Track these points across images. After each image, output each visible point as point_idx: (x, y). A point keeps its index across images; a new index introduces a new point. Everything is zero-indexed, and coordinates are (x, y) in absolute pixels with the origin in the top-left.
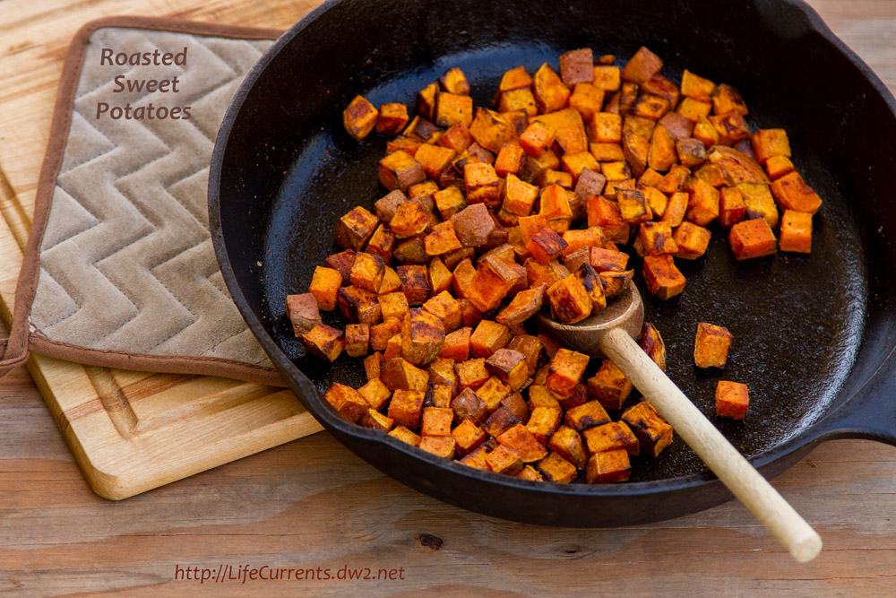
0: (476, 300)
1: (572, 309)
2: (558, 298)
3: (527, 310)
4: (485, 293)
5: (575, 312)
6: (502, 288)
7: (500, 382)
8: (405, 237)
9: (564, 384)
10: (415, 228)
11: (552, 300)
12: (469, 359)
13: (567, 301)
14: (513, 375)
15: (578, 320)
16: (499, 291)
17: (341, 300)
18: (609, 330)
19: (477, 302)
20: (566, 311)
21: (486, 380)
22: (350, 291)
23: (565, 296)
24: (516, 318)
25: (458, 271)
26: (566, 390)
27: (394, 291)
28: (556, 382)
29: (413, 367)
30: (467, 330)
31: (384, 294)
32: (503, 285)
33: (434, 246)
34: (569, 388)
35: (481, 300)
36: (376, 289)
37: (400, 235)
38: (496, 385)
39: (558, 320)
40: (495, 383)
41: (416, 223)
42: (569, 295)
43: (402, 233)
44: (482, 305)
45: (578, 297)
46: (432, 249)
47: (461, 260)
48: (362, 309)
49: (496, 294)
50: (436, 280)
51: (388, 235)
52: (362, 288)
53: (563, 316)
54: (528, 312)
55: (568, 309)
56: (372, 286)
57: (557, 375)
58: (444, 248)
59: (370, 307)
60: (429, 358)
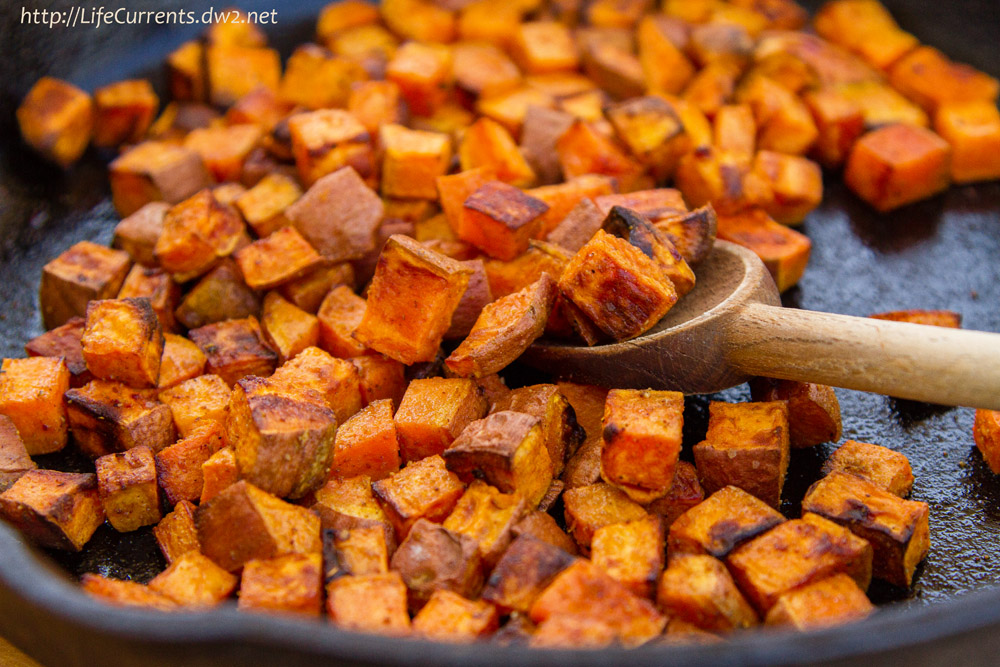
0: (385, 341)
1: (635, 299)
2: (594, 286)
3: (518, 332)
4: (402, 321)
5: (644, 302)
6: (441, 296)
7: (494, 490)
8: (194, 274)
9: (649, 457)
10: (213, 243)
11: (579, 297)
12: (403, 466)
13: (616, 286)
14: (522, 463)
15: (654, 319)
16: (434, 305)
17: (76, 417)
18: (737, 310)
19: (391, 346)
20: (620, 309)
21: (459, 495)
22: (90, 393)
23: (610, 275)
24: (494, 355)
25: (329, 309)
26: (657, 471)
27: (193, 376)
28: (630, 458)
29: (276, 502)
30: (383, 406)
31: (171, 386)
32: (442, 288)
33: (265, 264)
34: (664, 463)
35: (398, 337)
36: (150, 375)
37: (182, 272)
38: (486, 499)
39: (604, 338)
40: (483, 494)
41: (212, 235)
42: (617, 267)
43: (186, 264)
44: (403, 350)
45: (636, 269)
46: (260, 275)
47: (328, 290)
48: (128, 420)
49: (430, 315)
50: (282, 336)
51: (155, 280)
52: (119, 380)
53: (617, 323)
54: (519, 338)
55: (625, 302)
56: (139, 367)
57: (629, 438)
58: (284, 268)
59: (145, 413)
60: (310, 474)
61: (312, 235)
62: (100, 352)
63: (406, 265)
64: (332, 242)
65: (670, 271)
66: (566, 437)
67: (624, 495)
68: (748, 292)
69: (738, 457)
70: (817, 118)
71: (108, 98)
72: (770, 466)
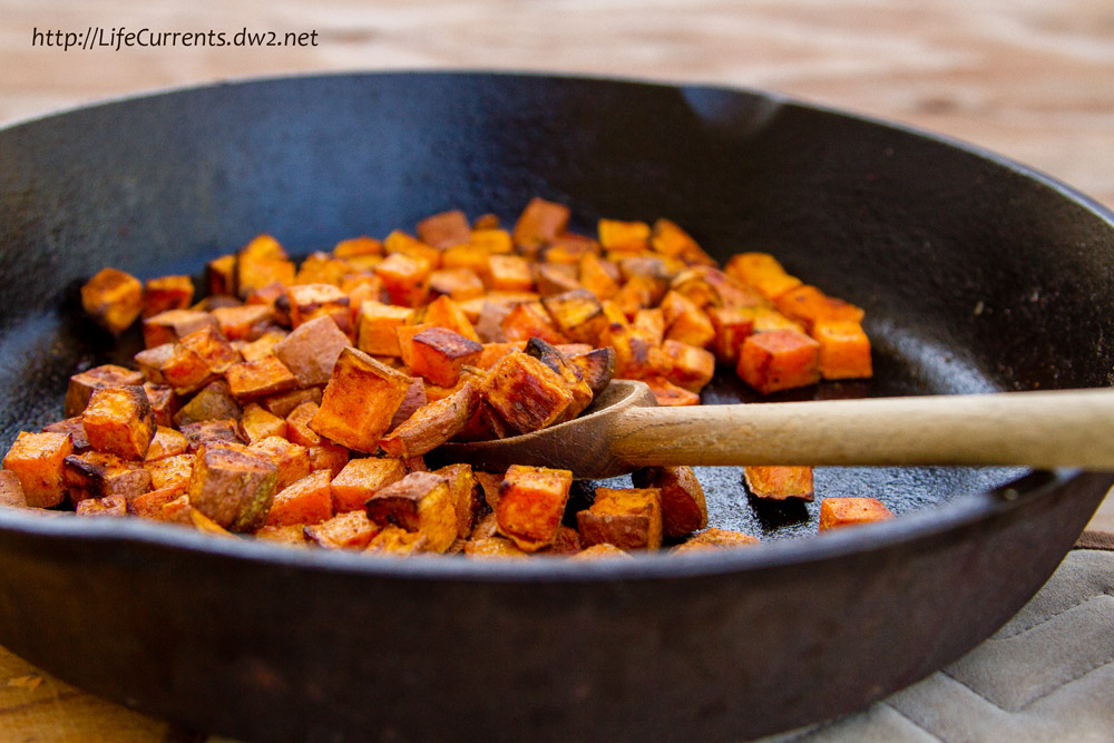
0: (334, 430)
1: (538, 399)
2: (506, 388)
3: (440, 421)
4: (349, 414)
5: (546, 402)
6: (382, 394)
7: (403, 531)
8: (192, 388)
9: (535, 509)
10: (209, 362)
11: (495, 398)
12: (334, 515)
13: (524, 389)
14: (428, 509)
15: (554, 416)
16: (376, 401)
17: (73, 476)
18: (622, 410)
19: (338, 434)
20: (525, 406)
21: (374, 534)
22: (87, 459)
23: (520, 378)
24: (418, 438)
25: (297, 415)
26: (541, 521)
27: (176, 455)
28: (520, 510)
29: (216, 528)
30: (325, 474)
31: (155, 460)
32: (383, 388)
33: (244, 380)
34: (547, 515)
35: (343, 426)
36: (139, 449)
37: (182, 386)
38: (395, 537)
39: (511, 430)
40: (393, 534)
41: (210, 356)
42: (526, 373)
43: (186, 379)
44: (347, 437)
45: (542, 377)
46: (243, 386)
47: (298, 403)
48: (111, 476)
49: (372, 409)
50: (254, 431)
51: (160, 393)
52: (111, 451)
53: (523, 419)
54: (442, 426)
55: (531, 402)
56: (129, 440)
57: (519, 491)
58: (265, 382)
59: (128, 471)
60: (250, 510)
61: (292, 363)
62: (97, 423)
63: (356, 369)
64: (307, 369)
65: (573, 387)
66: (474, 509)
67: (514, 545)
68: (633, 400)
69: (613, 522)
70: (715, 324)
71: (155, 284)
72: (640, 532)
